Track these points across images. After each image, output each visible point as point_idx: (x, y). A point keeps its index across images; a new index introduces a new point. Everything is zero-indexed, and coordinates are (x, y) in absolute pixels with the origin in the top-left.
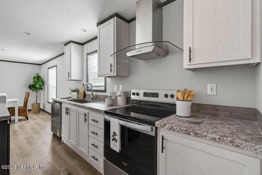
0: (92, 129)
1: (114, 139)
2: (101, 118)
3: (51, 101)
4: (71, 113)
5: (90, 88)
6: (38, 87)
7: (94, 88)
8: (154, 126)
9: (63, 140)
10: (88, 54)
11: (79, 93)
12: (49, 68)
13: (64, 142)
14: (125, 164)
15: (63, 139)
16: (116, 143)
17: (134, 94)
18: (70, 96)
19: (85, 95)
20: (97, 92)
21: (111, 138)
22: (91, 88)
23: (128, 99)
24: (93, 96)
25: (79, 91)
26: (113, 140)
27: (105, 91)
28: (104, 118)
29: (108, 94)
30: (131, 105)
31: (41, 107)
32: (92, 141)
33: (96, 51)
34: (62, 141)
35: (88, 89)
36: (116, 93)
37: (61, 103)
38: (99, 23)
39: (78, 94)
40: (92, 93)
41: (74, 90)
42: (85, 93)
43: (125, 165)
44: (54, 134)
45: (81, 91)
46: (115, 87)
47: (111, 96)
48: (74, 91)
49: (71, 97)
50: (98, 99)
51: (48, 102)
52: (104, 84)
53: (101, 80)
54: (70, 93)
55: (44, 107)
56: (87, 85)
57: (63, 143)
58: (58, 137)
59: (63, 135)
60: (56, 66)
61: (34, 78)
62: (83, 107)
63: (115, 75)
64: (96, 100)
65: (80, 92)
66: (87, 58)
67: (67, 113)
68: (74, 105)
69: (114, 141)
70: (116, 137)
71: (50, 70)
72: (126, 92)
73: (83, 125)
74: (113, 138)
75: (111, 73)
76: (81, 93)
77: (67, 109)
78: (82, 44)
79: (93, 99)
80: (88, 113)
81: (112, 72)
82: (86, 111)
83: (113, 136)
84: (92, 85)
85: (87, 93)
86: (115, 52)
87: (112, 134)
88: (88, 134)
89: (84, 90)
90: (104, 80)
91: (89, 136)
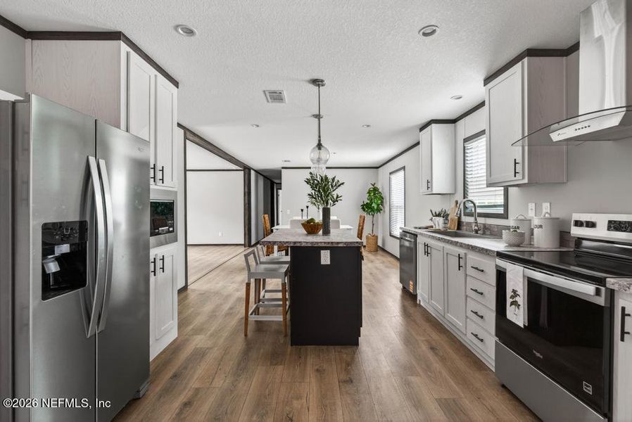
0: (472, 284)
1: (514, 303)
2: (490, 266)
3: (397, 233)
4: (434, 252)
5: (470, 209)
6: (375, 207)
7: (479, 210)
8: (605, 286)
9: (420, 301)
10: (466, 140)
11: (447, 219)
12: (390, 174)
13: (422, 304)
14: (538, 355)
15: (419, 298)
16: (517, 309)
17: (578, 224)
18: (430, 224)
19: (460, 224)
20: (487, 219)
21: (509, 301)
22: (473, 209)
23: (563, 236)
24: (477, 226)
25: (448, 215)
26: (512, 304)
27: (505, 216)
28: (496, 265)
29: (511, 222)
30: (572, 250)
31: (380, 244)
32: (472, 305)
33: (483, 132)
34: (418, 302)
35: (468, 211)
36: (530, 220)
37: (415, 236)
38: (489, 78)
39: (447, 222)
40: (476, 220)
41: (437, 213)
42: (459, 218)
43: (539, 357)
44: (404, 288)
45: (453, 216)
46: (530, 208)
47: (518, 228)
48: (439, 215)
49: (432, 227)
50: (488, 233)
51: (391, 235)
52: (503, 201)
53: (497, 193)
54: (431, 219)
55: (384, 243)
56: (464, 203)
57: (420, 305)
58: (411, 293)
59: (419, 292)
60: (404, 168)
61: (369, 192)
62: (456, 244)
63: (526, 181)
64: (484, 233)
65: (449, 218)
66: (464, 147)
67: (427, 253)
68: (439, 239)
69: (513, 306)
70: (517, 299)
71: (393, 177)
72: (558, 219)
73: (456, 277)
74: (511, 300)
75: (515, 178)
76: (452, 220)
77: (426, 246)
78: (454, 121)
79: (476, 232)
80: (466, 254)
81: (519, 176)
82: (462, 251)
83: (512, 297)
84: (474, 205)
85: (465, 219)
86: (526, 134)
87: (509, 293)
88: (466, 292)
89: (457, 214)
90: (502, 192)
91: (467, 296)
